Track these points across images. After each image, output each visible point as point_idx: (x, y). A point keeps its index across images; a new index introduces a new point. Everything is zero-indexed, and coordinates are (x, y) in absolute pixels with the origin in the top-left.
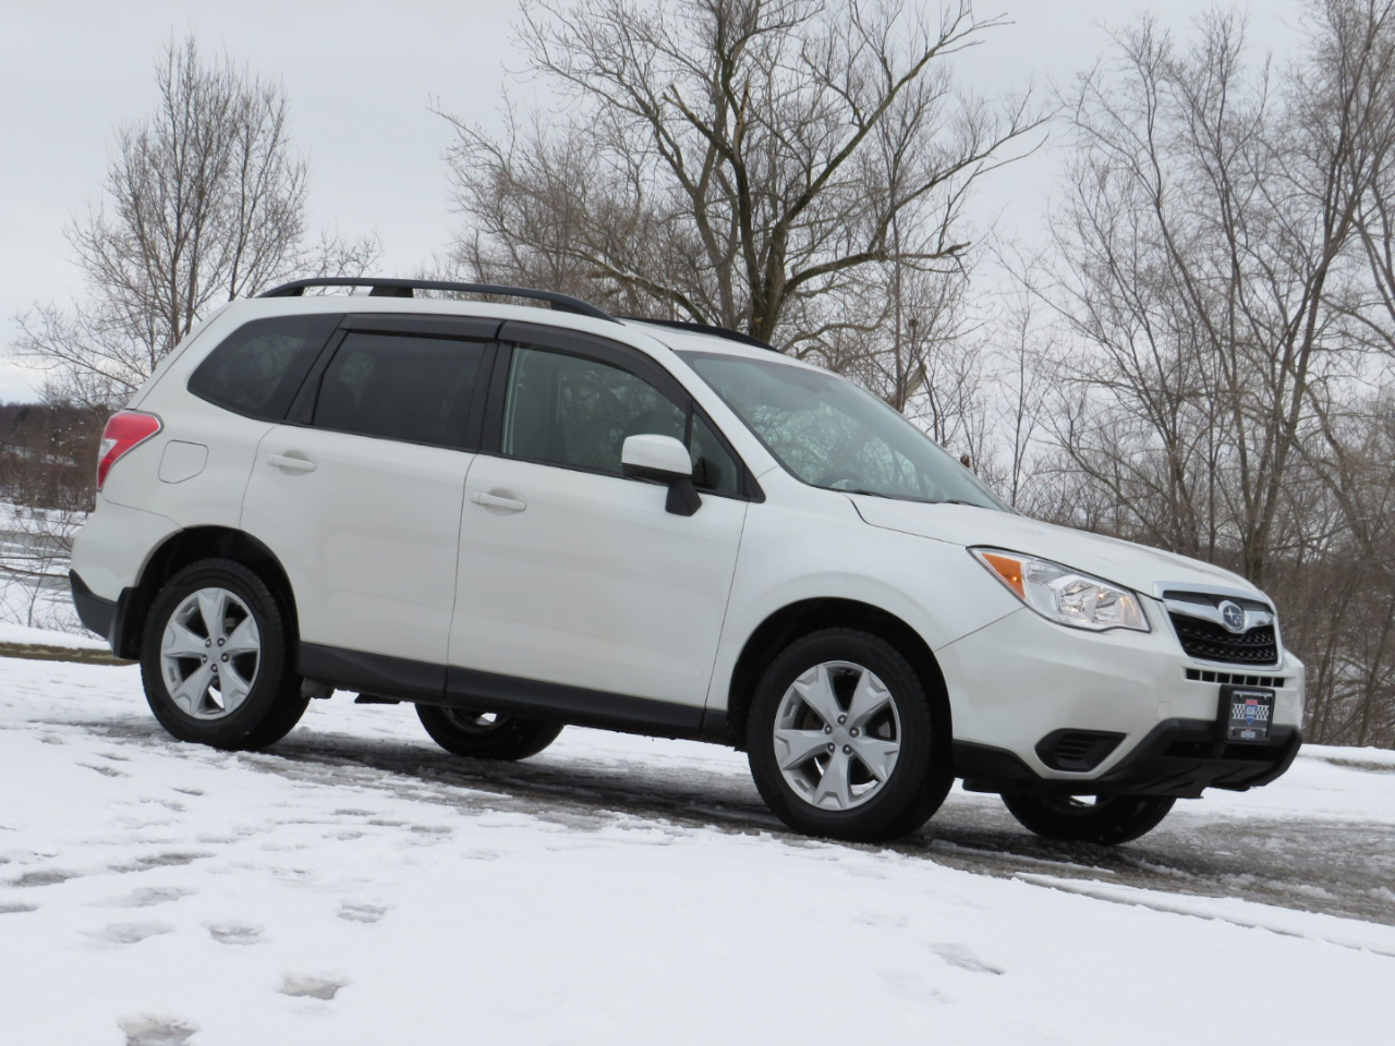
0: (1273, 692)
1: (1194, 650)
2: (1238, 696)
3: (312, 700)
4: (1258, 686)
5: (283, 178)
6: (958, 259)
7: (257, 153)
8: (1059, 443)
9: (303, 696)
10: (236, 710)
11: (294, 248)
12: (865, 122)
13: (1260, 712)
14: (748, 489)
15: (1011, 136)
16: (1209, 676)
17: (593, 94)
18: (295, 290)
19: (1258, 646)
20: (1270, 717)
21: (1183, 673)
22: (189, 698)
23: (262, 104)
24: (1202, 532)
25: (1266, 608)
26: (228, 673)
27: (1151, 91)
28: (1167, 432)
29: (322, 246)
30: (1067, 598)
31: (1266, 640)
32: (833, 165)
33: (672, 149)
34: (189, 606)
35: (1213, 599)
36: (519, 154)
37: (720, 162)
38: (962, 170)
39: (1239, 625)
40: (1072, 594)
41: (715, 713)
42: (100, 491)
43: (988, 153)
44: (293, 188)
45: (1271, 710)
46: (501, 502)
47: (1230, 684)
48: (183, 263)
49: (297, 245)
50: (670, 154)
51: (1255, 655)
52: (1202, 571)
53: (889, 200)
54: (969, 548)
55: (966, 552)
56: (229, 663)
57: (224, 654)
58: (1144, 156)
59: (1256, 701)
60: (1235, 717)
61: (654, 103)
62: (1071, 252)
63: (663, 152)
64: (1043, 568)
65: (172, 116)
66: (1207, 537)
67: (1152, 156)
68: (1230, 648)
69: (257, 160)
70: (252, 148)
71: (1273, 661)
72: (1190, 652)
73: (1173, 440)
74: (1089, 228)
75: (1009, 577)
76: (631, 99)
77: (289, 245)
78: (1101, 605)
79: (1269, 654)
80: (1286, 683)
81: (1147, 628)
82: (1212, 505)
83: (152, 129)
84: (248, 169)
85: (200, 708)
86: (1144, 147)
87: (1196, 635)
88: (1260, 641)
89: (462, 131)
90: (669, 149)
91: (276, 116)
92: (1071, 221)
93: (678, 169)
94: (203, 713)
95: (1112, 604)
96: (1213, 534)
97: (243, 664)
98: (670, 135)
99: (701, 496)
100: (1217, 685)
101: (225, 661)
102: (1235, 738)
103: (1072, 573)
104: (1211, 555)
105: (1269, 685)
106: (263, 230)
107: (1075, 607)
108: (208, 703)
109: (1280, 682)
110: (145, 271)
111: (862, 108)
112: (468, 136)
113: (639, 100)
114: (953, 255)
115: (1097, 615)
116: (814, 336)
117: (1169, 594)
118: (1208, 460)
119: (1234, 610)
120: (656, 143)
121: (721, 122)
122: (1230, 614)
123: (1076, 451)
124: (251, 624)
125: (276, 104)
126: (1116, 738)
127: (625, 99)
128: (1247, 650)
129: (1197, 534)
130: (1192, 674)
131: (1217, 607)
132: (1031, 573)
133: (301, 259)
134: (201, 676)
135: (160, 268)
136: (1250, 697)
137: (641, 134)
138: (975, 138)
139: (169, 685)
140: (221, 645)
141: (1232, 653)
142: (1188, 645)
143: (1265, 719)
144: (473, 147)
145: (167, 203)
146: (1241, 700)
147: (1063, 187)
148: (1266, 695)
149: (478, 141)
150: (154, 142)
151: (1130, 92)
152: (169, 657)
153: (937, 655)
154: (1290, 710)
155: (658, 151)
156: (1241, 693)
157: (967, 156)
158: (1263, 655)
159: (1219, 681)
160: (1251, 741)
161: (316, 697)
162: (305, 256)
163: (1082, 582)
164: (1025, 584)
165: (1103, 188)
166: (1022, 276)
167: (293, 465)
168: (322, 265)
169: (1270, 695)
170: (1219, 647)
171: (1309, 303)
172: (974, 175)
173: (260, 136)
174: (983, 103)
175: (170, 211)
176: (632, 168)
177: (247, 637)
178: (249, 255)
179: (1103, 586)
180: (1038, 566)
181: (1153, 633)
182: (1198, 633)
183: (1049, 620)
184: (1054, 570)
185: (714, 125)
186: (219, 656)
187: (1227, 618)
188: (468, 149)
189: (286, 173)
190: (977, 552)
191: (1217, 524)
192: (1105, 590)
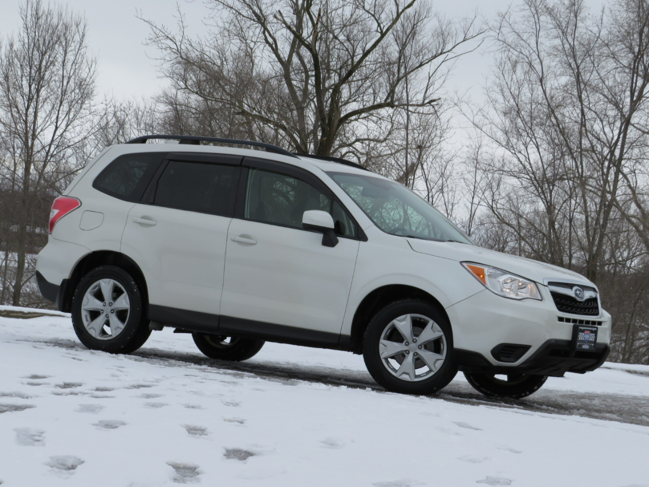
0: (597, 328)
1: (562, 309)
2: (581, 329)
3: (153, 331)
4: (590, 325)
5: (84, 66)
6: (434, 107)
7: (71, 53)
8: (486, 205)
9: (150, 329)
10: (117, 336)
11: (90, 103)
12: (384, 31)
13: (591, 337)
14: (360, 235)
15: (463, 41)
16: (568, 320)
17: (229, 9)
18: (142, 140)
19: (590, 307)
20: (596, 339)
21: (557, 319)
22: (95, 330)
23: (74, 28)
24: (565, 255)
25: (594, 290)
26: (114, 319)
27: (537, 21)
28: (547, 202)
29: (105, 102)
30: (505, 285)
31: (594, 304)
32: (366, 54)
33: (272, 40)
34: (96, 287)
35: (570, 286)
36: (186, 41)
37: (299, 47)
38: (436, 59)
39: (582, 298)
40: (507, 283)
41: (345, 337)
42: (51, 234)
43: (451, 50)
44: (90, 71)
45: (596, 336)
46: (245, 241)
47: (578, 324)
48: (31, 110)
49: (91, 102)
50: (271, 43)
51: (589, 311)
52: (565, 273)
53: (397, 75)
54: (461, 262)
55: (459, 264)
56: (114, 314)
57: (112, 310)
58: (535, 56)
59: (589, 332)
60: (580, 339)
61: (262, 14)
62: (498, 106)
63: (267, 42)
64: (494, 272)
65: (27, 34)
66: (567, 258)
67: (538, 56)
68: (578, 308)
69: (70, 57)
70: (68, 51)
71: (597, 314)
72: (560, 309)
73: (550, 207)
74: (507, 93)
75: (479, 275)
76: (250, 12)
77: (87, 102)
78: (520, 288)
79: (595, 311)
80: (603, 324)
81: (540, 299)
82: (570, 241)
83: (16, 39)
84: (66, 62)
85: (100, 334)
86: (534, 51)
87: (562, 302)
88: (591, 305)
89: (154, 29)
90: (270, 40)
91: (81, 34)
92: (498, 90)
93: (275, 51)
94: (101, 336)
95: (525, 287)
96: (571, 257)
97: (121, 315)
98: (271, 32)
99: (338, 238)
100: (572, 324)
101: (112, 313)
102: (579, 348)
103: (507, 274)
104: (570, 267)
105: (595, 324)
106: (73, 93)
107: (509, 289)
108: (103, 332)
109: (600, 323)
110: (9, 114)
111: (382, 23)
112: (158, 31)
113: (254, 12)
114: (431, 105)
115: (518, 293)
116: (350, 145)
117: (550, 283)
118: (569, 218)
119: (579, 290)
120: (264, 37)
121: (299, 26)
122: (578, 292)
123: (495, 209)
124: (126, 296)
125: (81, 27)
126: (527, 348)
127: (246, 12)
128: (585, 308)
129: (563, 256)
130: (561, 319)
131: (572, 289)
132: (489, 273)
133: (93, 109)
134: (101, 319)
135: (18, 112)
136: (586, 330)
137: (254, 31)
138: (444, 41)
139: (85, 323)
140: (110, 306)
141: (579, 310)
142: (559, 306)
143: (593, 340)
144: (160, 38)
145: (24, 78)
146: (583, 331)
147: (493, 71)
148: (594, 329)
149: (163, 35)
150: (17, 46)
151: (526, 23)
152: (86, 310)
153: (447, 310)
154: (604, 336)
155: (264, 41)
156: (582, 328)
157: (440, 52)
158: (592, 311)
159: (573, 322)
160: (587, 350)
161: (155, 330)
162: (95, 107)
163: (512, 278)
164: (487, 278)
165: (515, 72)
166: (471, 119)
167: (145, 223)
168: (104, 113)
169: (596, 329)
170: (573, 307)
171: (622, 135)
172: (443, 62)
173: (73, 44)
174: (450, 23)
175: (25, 83)
176: (249, 49)
177: (124, 302)
178: (65, 107)
179: (521, 279)
180: (492, 271)
181: (543, 300)
182: (563, 301)
183: (497, 294)
184: (499, 272)
185: (296, 27)
186: (110, 311)
187: (576, 294)
188: (158, 39)
189: (86, 64)
190: (464, 264)
191: (573, 251)
192: (522, 281)
